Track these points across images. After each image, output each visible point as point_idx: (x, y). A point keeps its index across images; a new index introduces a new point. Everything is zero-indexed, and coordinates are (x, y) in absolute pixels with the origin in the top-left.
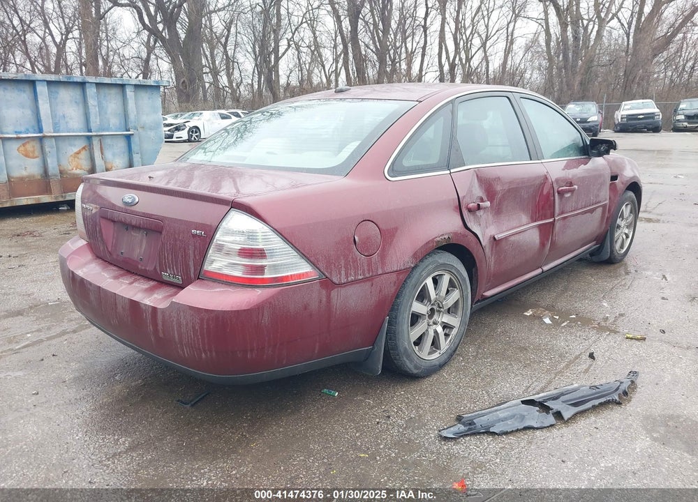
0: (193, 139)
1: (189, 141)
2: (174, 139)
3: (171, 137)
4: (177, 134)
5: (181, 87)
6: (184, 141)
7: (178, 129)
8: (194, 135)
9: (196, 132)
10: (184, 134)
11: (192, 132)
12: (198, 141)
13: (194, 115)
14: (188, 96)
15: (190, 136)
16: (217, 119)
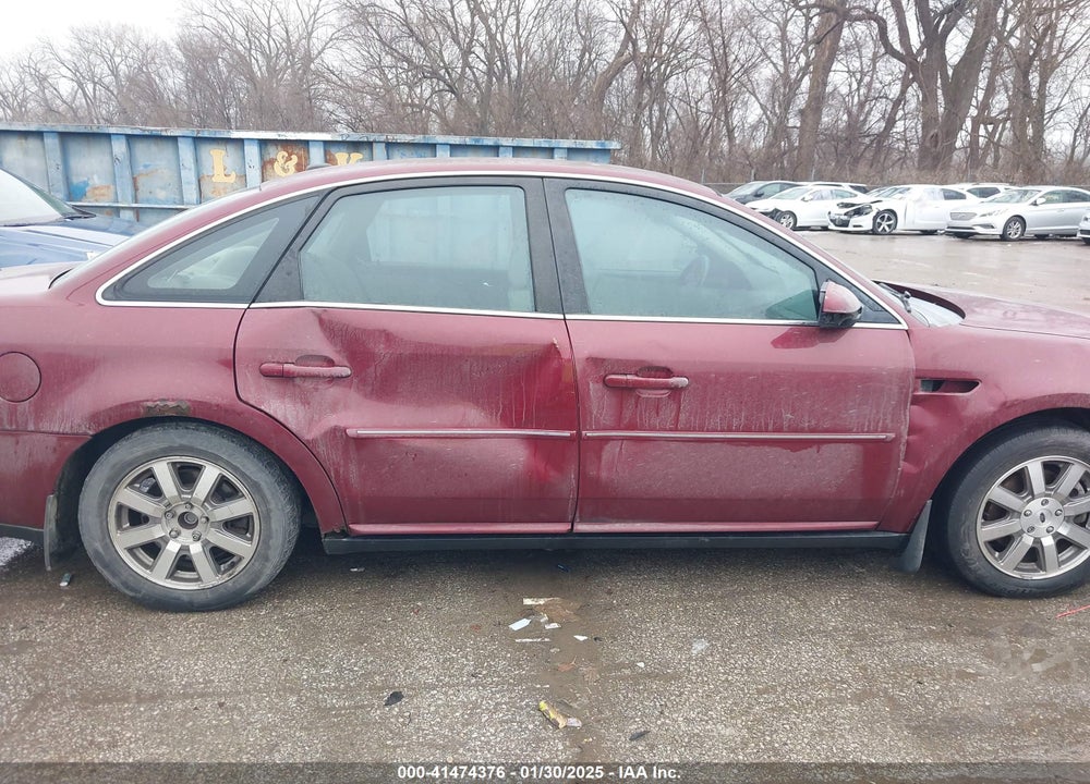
0: (880, 230)
1: (873, 232)
2: (850, 228)
3: (846, 224)
4: (856, 220)
5: (928, 145)
6: (866, 233)
7: (859, 212)
8: (884, 224)
9: (889, 219)
10: (866, 222)
11: (883, 218)
12: (890, 234)
13: (896, 189)
14: (937, 158)
15: (876, 224)
16: (935, 199)
